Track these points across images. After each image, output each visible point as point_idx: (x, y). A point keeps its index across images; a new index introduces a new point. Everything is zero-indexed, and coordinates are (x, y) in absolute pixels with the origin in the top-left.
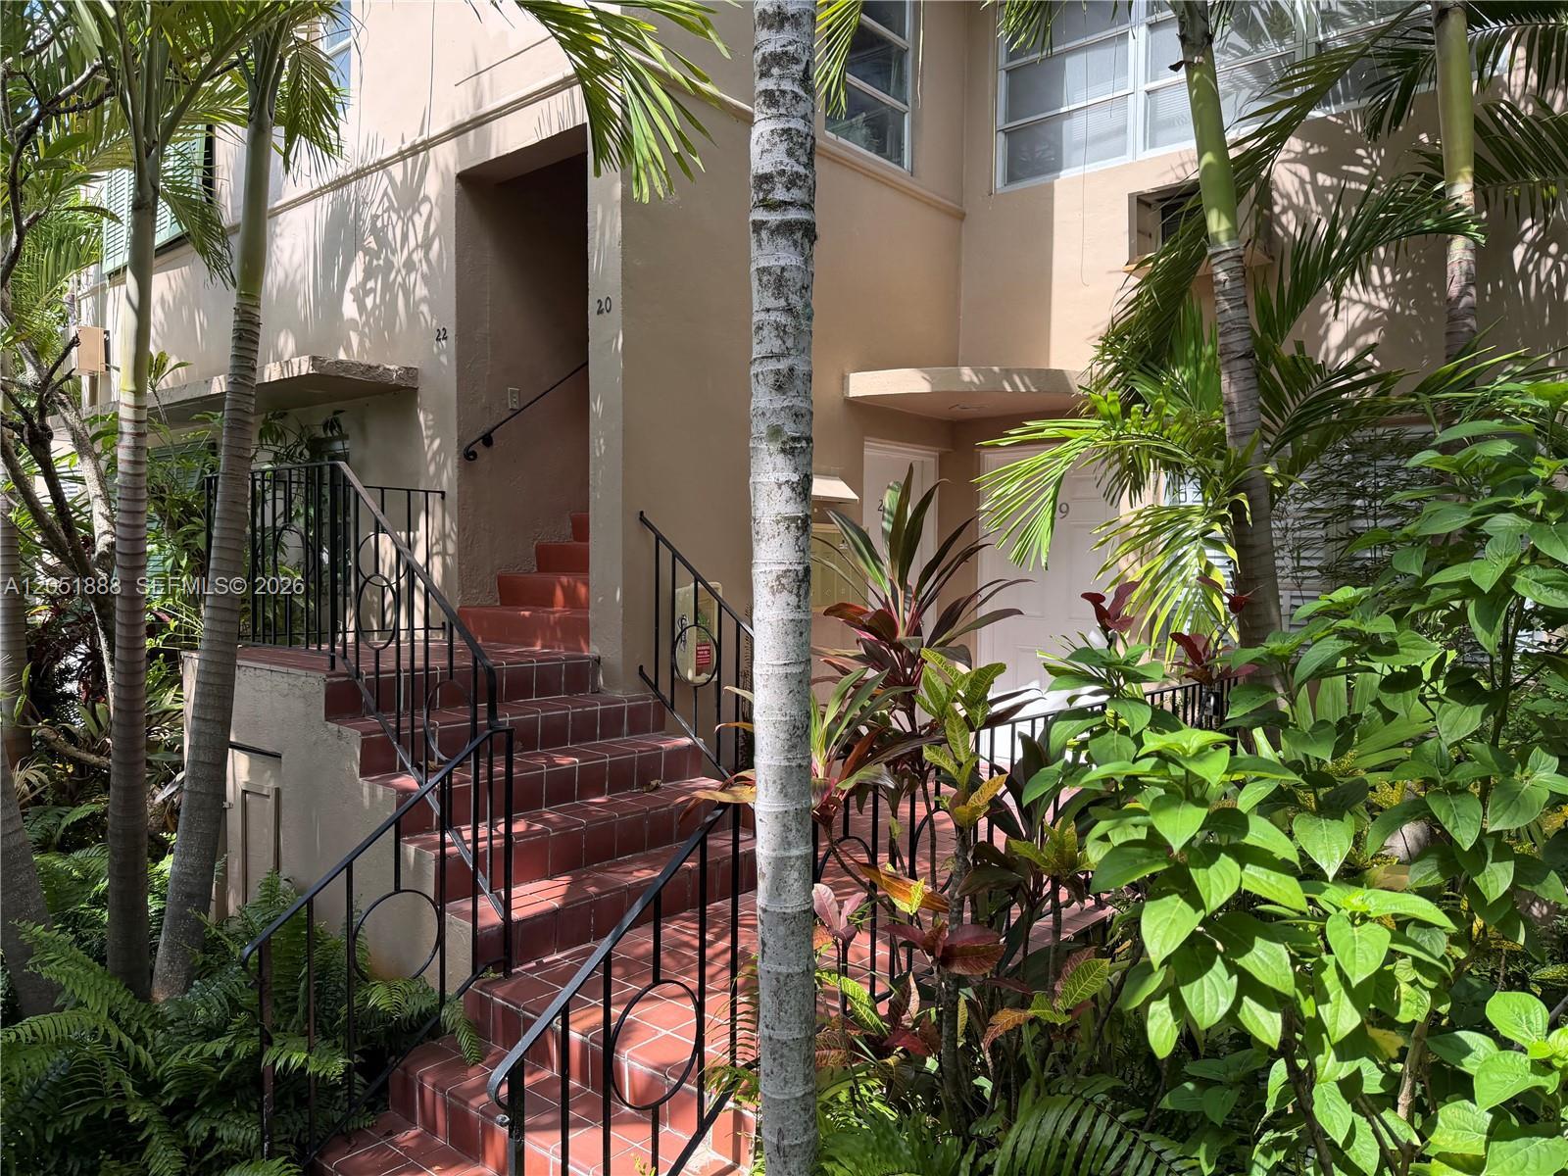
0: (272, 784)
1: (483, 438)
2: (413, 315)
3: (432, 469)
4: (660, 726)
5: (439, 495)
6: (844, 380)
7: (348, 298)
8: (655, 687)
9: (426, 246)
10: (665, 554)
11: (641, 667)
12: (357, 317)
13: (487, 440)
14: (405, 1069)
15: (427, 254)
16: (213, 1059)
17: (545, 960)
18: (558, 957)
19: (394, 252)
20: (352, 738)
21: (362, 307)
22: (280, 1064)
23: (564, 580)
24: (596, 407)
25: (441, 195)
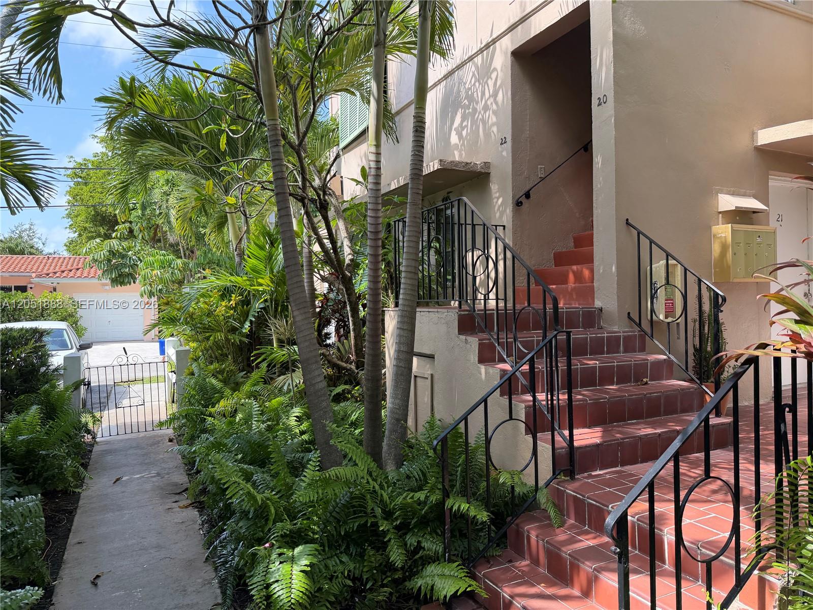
0: (429, 372)
1: (525, 194)
2: (487, 135)
3: (498, 215)
4: (643, 349)
5: (502, 228)
6: (753, 135)
7: (453, 133)
8: (639, 325)
9: (495, 95)
10: (645, 243)
11: (629, 313)
12: (458, 142)
13: (527, 195)
14: (517, 525)
15: (495, 99)
16: (419, 503)
17: (594, 473)
18: (601, 472)
19: (477, 103)
20: (473, 342)
21: (460, 136)
22: (455, 508)
23: (575, 267)
24: (598, 160)
25: (503, 66)
